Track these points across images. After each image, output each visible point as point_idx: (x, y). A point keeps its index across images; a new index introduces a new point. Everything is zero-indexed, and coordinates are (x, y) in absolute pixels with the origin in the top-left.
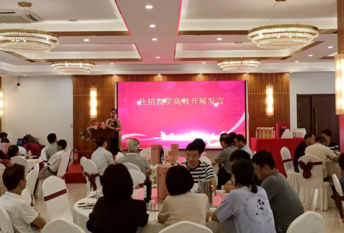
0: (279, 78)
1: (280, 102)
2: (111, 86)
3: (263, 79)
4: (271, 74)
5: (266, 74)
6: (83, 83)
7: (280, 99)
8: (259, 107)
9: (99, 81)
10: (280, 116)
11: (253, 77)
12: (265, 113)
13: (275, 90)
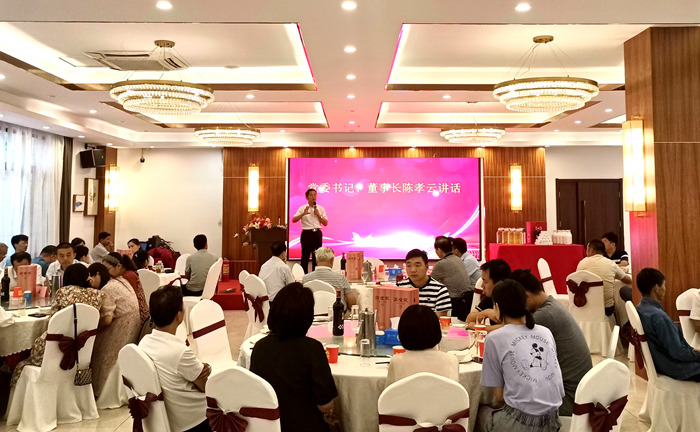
0: (530, 155)
1: (531, 191)
2: (280, 164)
3: (506, 155)
4: (518, 149)
5: (511, 149)
6: (238, 159)
7: (531, 186)
8: (500, 198)
9: (263, 156)
10: (531, 211)
11: (491, 153)
12: (509, 207)
13: (525, 172)
